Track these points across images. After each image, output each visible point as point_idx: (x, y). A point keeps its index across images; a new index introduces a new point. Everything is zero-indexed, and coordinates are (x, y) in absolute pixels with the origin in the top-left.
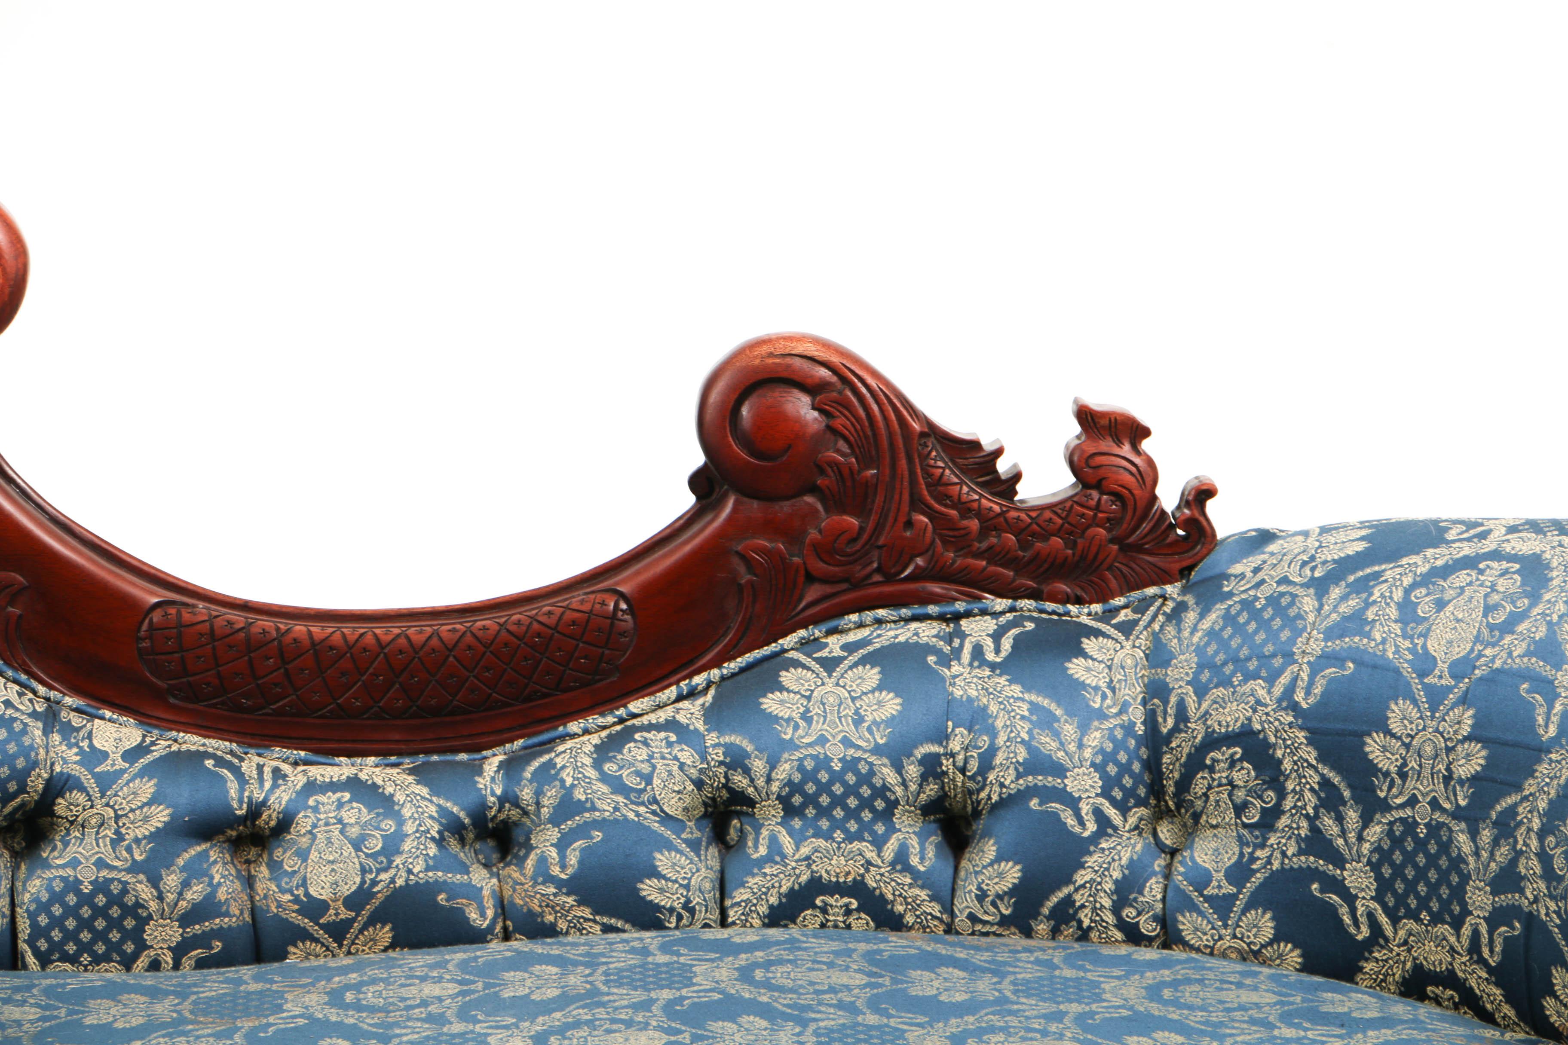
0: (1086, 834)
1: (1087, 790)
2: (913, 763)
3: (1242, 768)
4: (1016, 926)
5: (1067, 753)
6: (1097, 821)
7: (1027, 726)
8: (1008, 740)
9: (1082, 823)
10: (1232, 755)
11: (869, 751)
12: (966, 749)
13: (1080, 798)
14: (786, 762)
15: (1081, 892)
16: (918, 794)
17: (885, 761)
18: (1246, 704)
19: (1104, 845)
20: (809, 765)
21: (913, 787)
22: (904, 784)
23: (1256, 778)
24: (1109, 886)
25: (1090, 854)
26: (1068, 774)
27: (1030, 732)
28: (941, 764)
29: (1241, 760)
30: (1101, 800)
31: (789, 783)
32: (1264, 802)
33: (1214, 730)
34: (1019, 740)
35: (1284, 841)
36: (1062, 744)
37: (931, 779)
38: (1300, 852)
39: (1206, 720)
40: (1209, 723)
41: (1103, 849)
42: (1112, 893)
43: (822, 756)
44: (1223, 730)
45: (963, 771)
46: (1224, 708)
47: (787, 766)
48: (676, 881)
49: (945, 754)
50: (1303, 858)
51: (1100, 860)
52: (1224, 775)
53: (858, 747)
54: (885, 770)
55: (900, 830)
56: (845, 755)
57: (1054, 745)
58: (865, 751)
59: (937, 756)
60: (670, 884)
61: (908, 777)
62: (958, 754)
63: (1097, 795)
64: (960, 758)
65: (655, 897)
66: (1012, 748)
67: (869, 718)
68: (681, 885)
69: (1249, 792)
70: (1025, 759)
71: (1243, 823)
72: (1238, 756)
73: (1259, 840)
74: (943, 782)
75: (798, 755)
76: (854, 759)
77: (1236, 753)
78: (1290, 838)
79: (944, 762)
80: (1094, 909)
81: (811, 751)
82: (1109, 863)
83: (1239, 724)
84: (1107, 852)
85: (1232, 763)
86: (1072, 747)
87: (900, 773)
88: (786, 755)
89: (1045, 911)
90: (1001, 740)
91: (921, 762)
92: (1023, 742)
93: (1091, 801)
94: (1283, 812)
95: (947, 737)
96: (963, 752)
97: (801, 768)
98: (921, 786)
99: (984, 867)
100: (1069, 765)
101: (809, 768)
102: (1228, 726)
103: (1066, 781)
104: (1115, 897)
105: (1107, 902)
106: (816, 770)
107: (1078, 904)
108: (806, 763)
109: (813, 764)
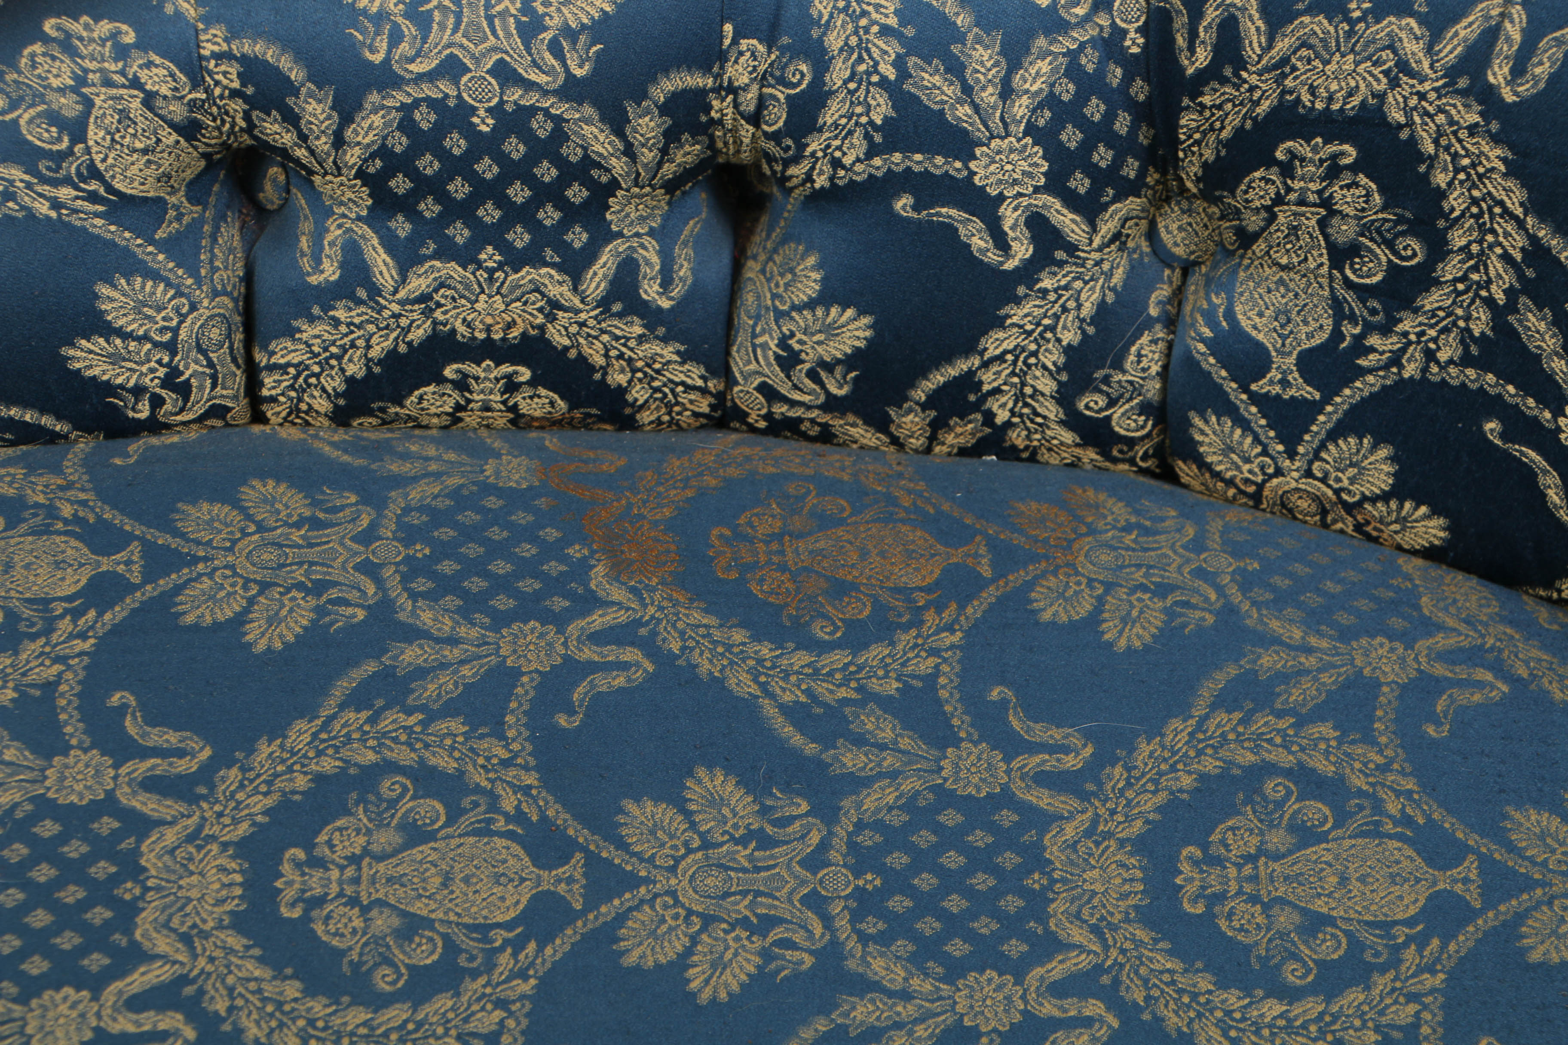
0: (1010, 265)
1: (1015, 182)
2: (647, 112)
3: (1355, 184)
4: (857, 413)
5: (976, 108)
6: (1034, 239)
7: (893, 49)
8: (851, 79)
9: (1002, 243)
10: (1334, 157)
11: (555, 93)
12: (763, 80)
13: (1001, 198)
14: (375, 111)
15: (995, 368)
16: (660, 165)
17: (588, 110)
18: (1375, 64)
19: (1047, 283)
20: (424, 119)
21: (648, 156)
22: (629, 152)
23: (1384, 209)
24: (1052, 357)
25: (1018, 301)
26: (978, 152)
27: (899, 63)
28: (708, 108)
29: (1354, 168)
30: (1045, 199)
31: (383, 152)
32: (1396, 253)
33: (1298, 100)
34: (875, 79)
35: (1433, 333)
36: (967, 90)
37: (686, 136)
38: (1466, 360)
39: (1284, 76)
40: (1289, 83)
41: (1045, 292)
42: (1059, 370)
43: (452, 103)
44: (1319, 106)
45: (755, 119)
46: (1327, 62)
47: (377, 120)
48: (146, 338)
49: (717, 90)
50: (1471, 373)
51: (1037, 312)
52: (1314, 186)
53: (529, 86)
54: (588, 130)
55: (620, 234)
56: (502, 102)
57: (951, 91)
58: (545, 93)
59: (702, 93)
60: (133, 345)
61: (637, 139)
62: (745, 88)
63: (1037, 190)
64: (749, 100)
65: (101, 370)
66: (861, 93)
67: (555, 21)
68: (156, 344)
69: (1365, 230)
70: (886, 119)
71: (1346, 280)
72: (1347, 161)
73: (1379, 318)
74: (712, 138)
75: (401, 97)
76: (520, 108)
77: (1343, 154)
78: (1445, 330)
79: (716, 104)
80: (1020, 396)
81: (428, 91)
82: (1057, 317)
83: (1355, 101)
84: (1052, 297)
85: (1333, 171)
86: (989, 96)
87: (620, 133)
88: (374, 97)
89: (919, 394)
90: (838, 74)
91: (664, 109)
92: (884, 83)
93: (1025, 202)
94: (1437, 283)
95: (722, 57)
96: (755, 87)
97: (407, 125)
98: (664, 151)
99: (794, 307)
100: (982, 133)
101: (425, 126)
102: (1331, 99)
103: (972, 165)
104: (1064, 377)
105: (1047, 385)
106: (440, 130)
107: (986, 388)
108: (417, 116)
109: (433, 117)
